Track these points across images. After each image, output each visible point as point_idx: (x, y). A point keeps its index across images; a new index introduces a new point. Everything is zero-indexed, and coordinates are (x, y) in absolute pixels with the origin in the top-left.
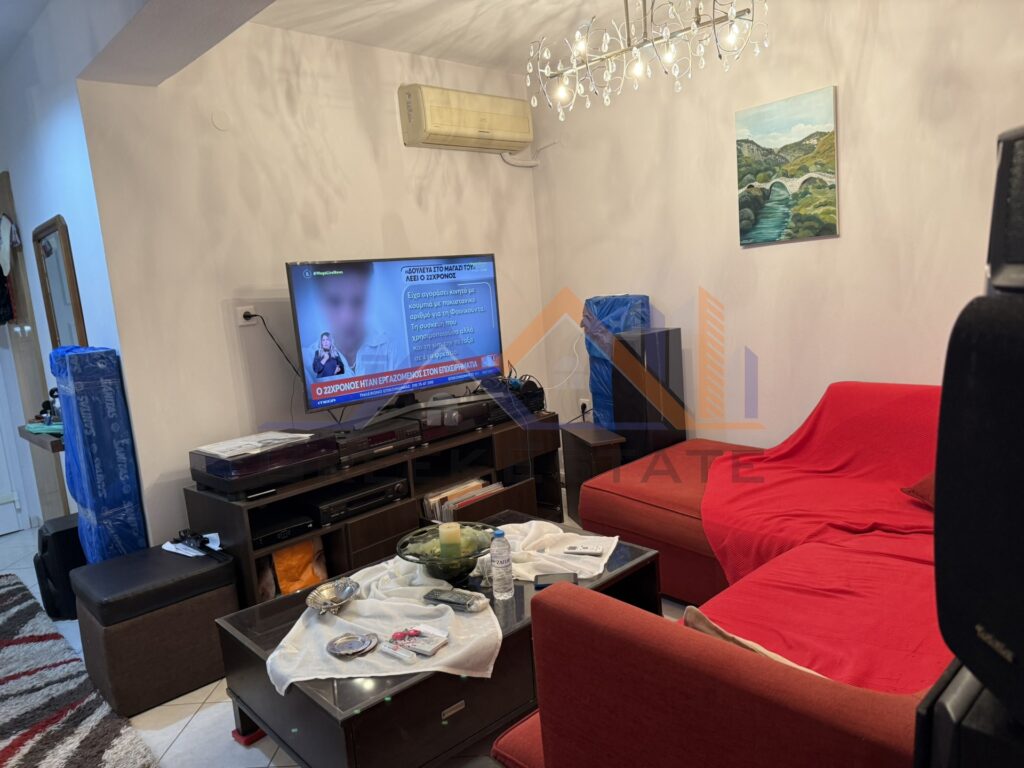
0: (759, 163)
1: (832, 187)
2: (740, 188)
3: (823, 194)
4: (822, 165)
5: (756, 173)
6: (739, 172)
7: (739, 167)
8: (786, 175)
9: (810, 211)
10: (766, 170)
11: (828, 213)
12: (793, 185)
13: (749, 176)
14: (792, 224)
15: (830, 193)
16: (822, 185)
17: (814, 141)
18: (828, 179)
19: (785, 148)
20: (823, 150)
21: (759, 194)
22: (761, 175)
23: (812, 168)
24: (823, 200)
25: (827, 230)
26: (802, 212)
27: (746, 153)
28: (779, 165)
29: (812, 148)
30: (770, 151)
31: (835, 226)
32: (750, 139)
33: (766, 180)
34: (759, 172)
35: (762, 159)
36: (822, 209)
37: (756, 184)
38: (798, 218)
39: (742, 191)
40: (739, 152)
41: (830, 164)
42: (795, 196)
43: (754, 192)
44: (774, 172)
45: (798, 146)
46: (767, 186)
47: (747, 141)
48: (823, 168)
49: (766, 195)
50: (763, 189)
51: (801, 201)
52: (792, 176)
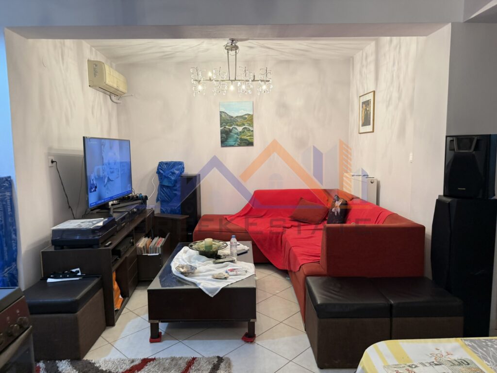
0: (228, 120)
1: (252, 131)
2: (221, 127)
3: (249, 133)
4: (249, 124)
5: (227, 123)
6: (221, 122)
7: (221, 120)
8: (237, 125)
9: (245, 137)
10: (230, 122)
11: (251, 139)
12: (240, 129)
13: (224, 124)
14: (239, 141)
15: (251, 133)
16: (249, 130)
17: (246, 116)
18: (251, 128)
19: (237, 117)
20: (249, 119)
21: (228, 130)
22: (228, 124)
23: (246, 124)
24: (249, 134)
25: (250, 144)
26: (243, 137)
27: (223, 116)
28: (235, 122)
29: (246, 118)
30: (232, 117)
31: (253, 143)
32: (225, 112)
33: (231, 126)
34: (228, 123)
35: (229, 119)
36: (249, 137)
37: (227, 127)
38: (241, 139)
39: (222, 128)
40: (221, 116)
41: (251, 124)
42: (240, 132)
43: (226, 129)
44: (233, 124)
45: (241, 117)
46: (231, 128)
47: (223, 112)
48: (250, 125)
49: (230, 131)
50: (229, 129)
51: (242, 134)
52: (239, 126)
